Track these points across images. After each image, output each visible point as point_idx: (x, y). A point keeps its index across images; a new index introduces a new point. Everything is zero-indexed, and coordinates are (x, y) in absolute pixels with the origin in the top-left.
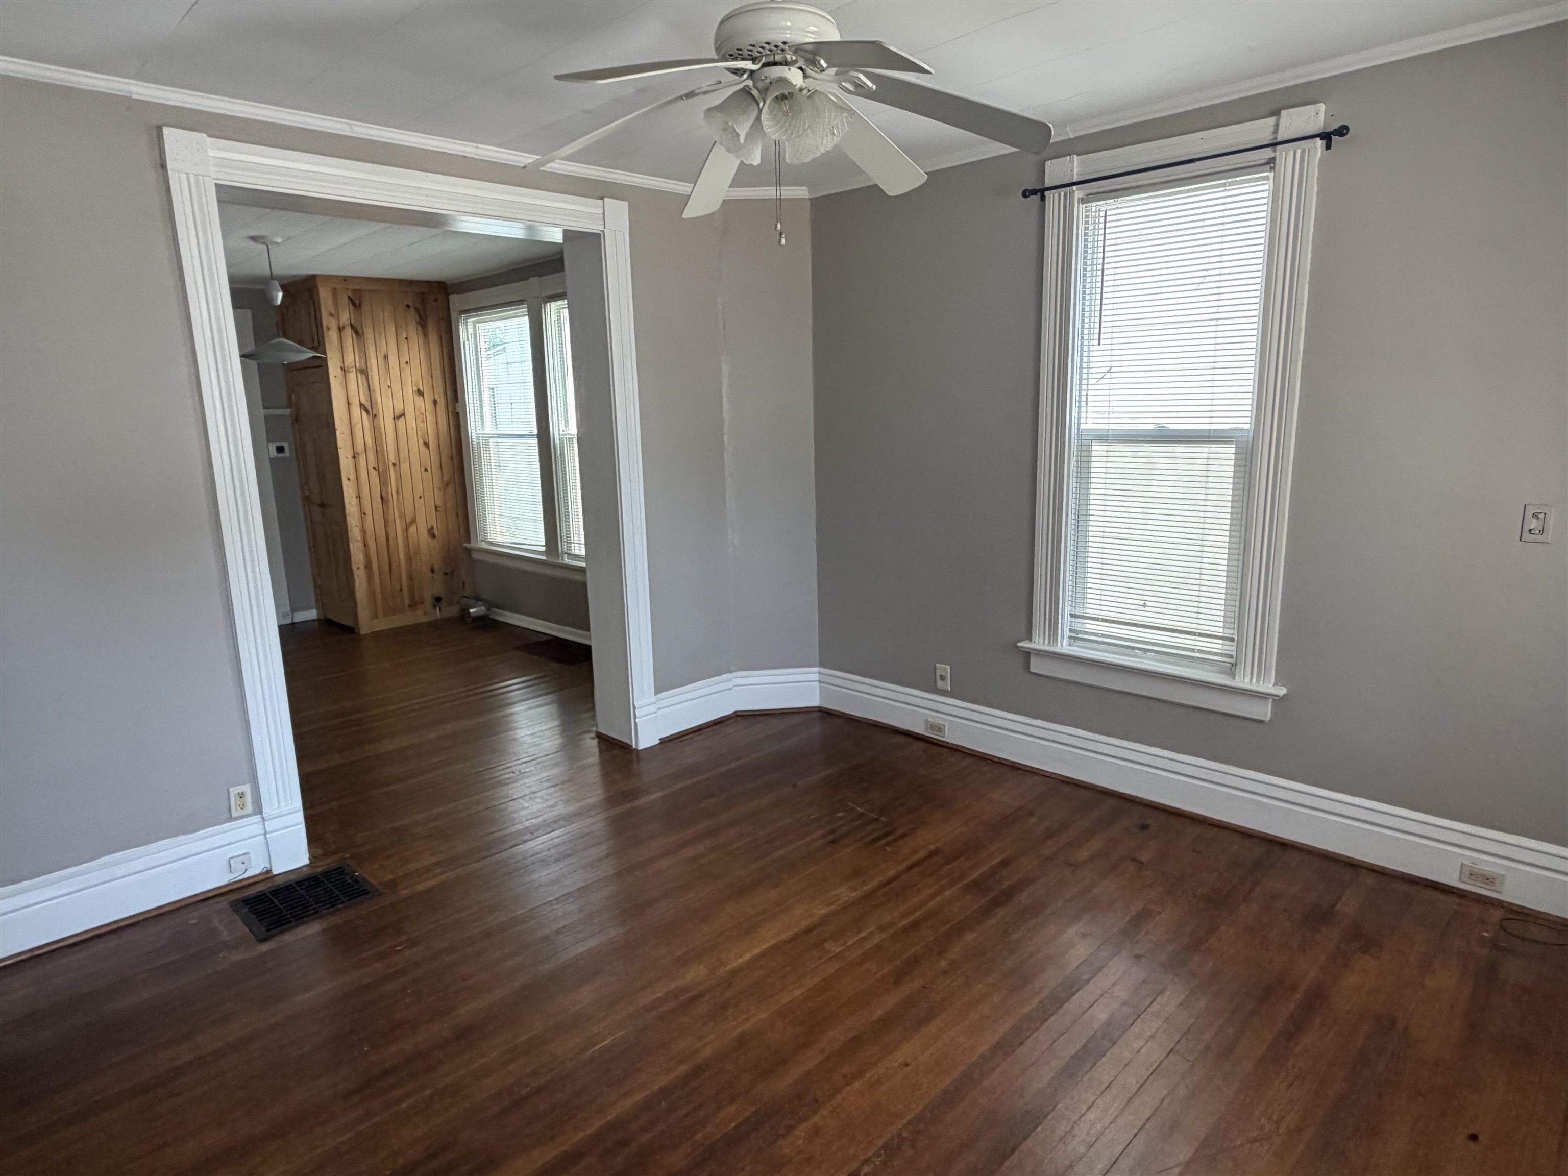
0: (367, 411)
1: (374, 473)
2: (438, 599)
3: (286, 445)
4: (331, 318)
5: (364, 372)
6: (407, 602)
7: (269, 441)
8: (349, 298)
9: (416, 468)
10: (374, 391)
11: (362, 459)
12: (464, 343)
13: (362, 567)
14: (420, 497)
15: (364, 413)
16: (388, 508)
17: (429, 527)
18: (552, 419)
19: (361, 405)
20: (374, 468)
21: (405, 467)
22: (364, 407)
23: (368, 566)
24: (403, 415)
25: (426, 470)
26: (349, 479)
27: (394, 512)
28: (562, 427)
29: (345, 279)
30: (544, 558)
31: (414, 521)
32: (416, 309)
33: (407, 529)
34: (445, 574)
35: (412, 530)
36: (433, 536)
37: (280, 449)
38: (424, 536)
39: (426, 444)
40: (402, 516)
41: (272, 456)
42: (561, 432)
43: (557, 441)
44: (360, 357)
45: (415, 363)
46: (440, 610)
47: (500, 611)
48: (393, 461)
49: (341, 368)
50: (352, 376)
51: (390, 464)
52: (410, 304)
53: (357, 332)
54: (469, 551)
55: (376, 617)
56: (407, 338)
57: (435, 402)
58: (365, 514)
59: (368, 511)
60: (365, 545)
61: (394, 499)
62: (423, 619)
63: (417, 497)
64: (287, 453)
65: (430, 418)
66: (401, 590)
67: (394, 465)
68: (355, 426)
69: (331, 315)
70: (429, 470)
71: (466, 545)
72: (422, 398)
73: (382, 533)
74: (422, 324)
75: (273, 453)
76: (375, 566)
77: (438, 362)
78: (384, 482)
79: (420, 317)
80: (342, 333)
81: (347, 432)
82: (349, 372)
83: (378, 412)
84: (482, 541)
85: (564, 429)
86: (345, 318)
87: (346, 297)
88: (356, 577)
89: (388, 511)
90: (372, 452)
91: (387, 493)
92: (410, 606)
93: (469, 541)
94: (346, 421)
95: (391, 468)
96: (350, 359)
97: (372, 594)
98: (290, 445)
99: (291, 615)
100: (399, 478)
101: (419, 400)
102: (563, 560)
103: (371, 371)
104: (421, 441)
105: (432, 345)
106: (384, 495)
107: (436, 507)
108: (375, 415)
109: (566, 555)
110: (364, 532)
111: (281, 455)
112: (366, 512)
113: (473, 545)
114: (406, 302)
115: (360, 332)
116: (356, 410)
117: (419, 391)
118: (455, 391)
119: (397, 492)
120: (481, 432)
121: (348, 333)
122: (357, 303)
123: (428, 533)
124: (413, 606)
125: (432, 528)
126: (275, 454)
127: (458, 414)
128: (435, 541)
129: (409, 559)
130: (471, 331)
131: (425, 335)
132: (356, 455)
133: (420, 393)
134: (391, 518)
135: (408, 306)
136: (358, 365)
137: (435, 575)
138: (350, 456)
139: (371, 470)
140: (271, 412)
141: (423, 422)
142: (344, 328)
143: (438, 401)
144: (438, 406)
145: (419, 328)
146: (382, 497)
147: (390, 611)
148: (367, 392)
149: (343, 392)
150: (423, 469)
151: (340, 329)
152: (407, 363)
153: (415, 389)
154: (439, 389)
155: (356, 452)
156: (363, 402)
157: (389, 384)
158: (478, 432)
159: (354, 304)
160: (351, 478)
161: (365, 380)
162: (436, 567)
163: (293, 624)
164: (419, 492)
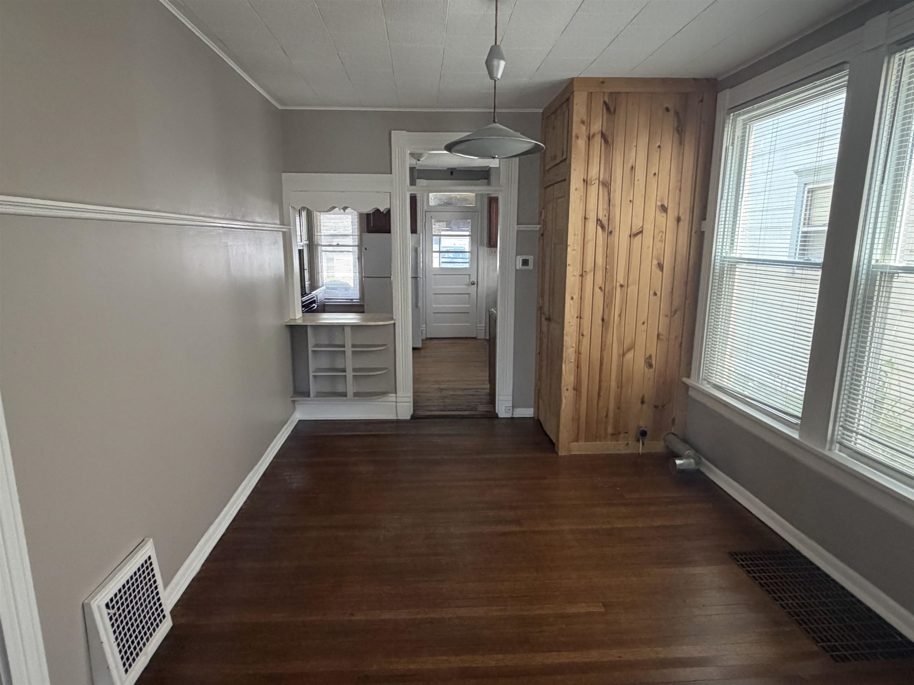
0: (603, 227)
1: (599, 294)
2: (644, 434)
3: (531, 258)
4: (582, 125)
5: (606, 185)
6: (610, 430)
7: (517, 254)
8: (605, 103)
9: (645, 291)
10: (614, 206)
11: (589, 278)
12: (727, 149)
13: (570, 388)
14: (643, 323)
15: (599, 228)
16: (607, 329)
17: (647, 356)
18: (861, 246)
19: (598, 220)
20: (600, 288)
21: (633, 289)
22: (601, 221)
23: (577, 389)
24: (641, 232)
25: (655, 294)
26: (572, 298)
27: (613, 338)
28: (877, 255)
29: (603, 81)
30: (795, 435)
31: (632, 347)
32: (677, 113)
33: (624, 354)
34: (656, 407)
35: (629, 356)
36: (650, 366)
37: (525, 262)
38: (641, 362)
39: (660, 266)
40: (621, 342)
41: (517, 268)
42: (873, 262)
43: (862, 277)
44: (605, 170)
45: (664, 175)
46: (643, 444)
47: (713, 467)
48: (622, 283)
49: (584, 180)
50: (593, 189)
51: (618, 284)
52: (670, 107)
53: (606, 142)
54: (687, 387)
55: (577, 440)
56: (659, 147)
57: (679, 220)
58: (583, 335)
59: (586, 332)
60: (578, 367)
61: (616, 323)
62: (624, 451)
63: (640, 323)
64: (531, 266)
65: (670, 237)
66: (607, 416)
67: (622, 286)
68: (588, 242)
69: (583, 122)
70: (658, 294)
71: (685, 379)
72: (664, 214)
73: (596, 356)
74: (680, 131)
75: (519, 265)
76: (584, 389)
77: (690, 174)
78: (608, 304)
79: (679, 121)
80: (591, 141)
81: (579, 248)
82: (591, 184)
83: (615, 229)
84: (705, 380)
85: (878, 257)
86: (596, 127)
87: (602, 100)
88: (563, 398)
89: (607, 333)
90: (601, 272)
91: (609, 314)
92: (613, 435)
93: (689, 376)
94: (580, 237)
95: (618, 289)
96: (594, 172)
97: (576, 419)
98: (534, 260)
99: (511, 411)
100: (625, 301)
101: (661, 217)
102: (830, 450)
103: (615, 182)
104: (655, 262)
105: (686, 154)
106: (605, 318)
107: (658, 335)
108: (611, 232)
109: (838, 445)
110: (578, 353)
111: (525, 268)
112: (584, 333)
113: (691, 382)
114: (666, 105)
115: (610, 140)
116: (592, 225)
117: (663, 206)
118: (704, 208)
119: (620, 315)
120: (728, 255)
121: (598, 140)
122: (612, 109)
123: (645, 362)
124: (615, 435)
125: (650, 356)
126: (521, 266)
127: (703, 233)
128: (652, 370)
129: (620, 385)
130: (738, 133)
131: (681, 142)
132: (584, 273)
133: (664, 209)
134: (609, 342)
135: (667, 110)
136: (601, 177)
137: (645, 406)
138: (577, 273)
139: (597, 290)
140: (523, 227)
141: (661, 241)
142: (594, 135)
143: (682, 218)
144: (681, 223)
145: (676, 134)
146: (603, 320)
147: (591, 437)
148: (606, 206)
149: (582, 206)
150: (652, 293)
151: (589, 138)
152: (655, 174)
153: (659, 203)
154: (686, 204)
155: (584, 270)
156: (601, 217)
157: (632, 199)
158: (724, 255)
159: (608, 109)
160: (575, 297)
161: (606, 194)
162: (646, 399)
163: (512, 418)
164: (643, 317)
